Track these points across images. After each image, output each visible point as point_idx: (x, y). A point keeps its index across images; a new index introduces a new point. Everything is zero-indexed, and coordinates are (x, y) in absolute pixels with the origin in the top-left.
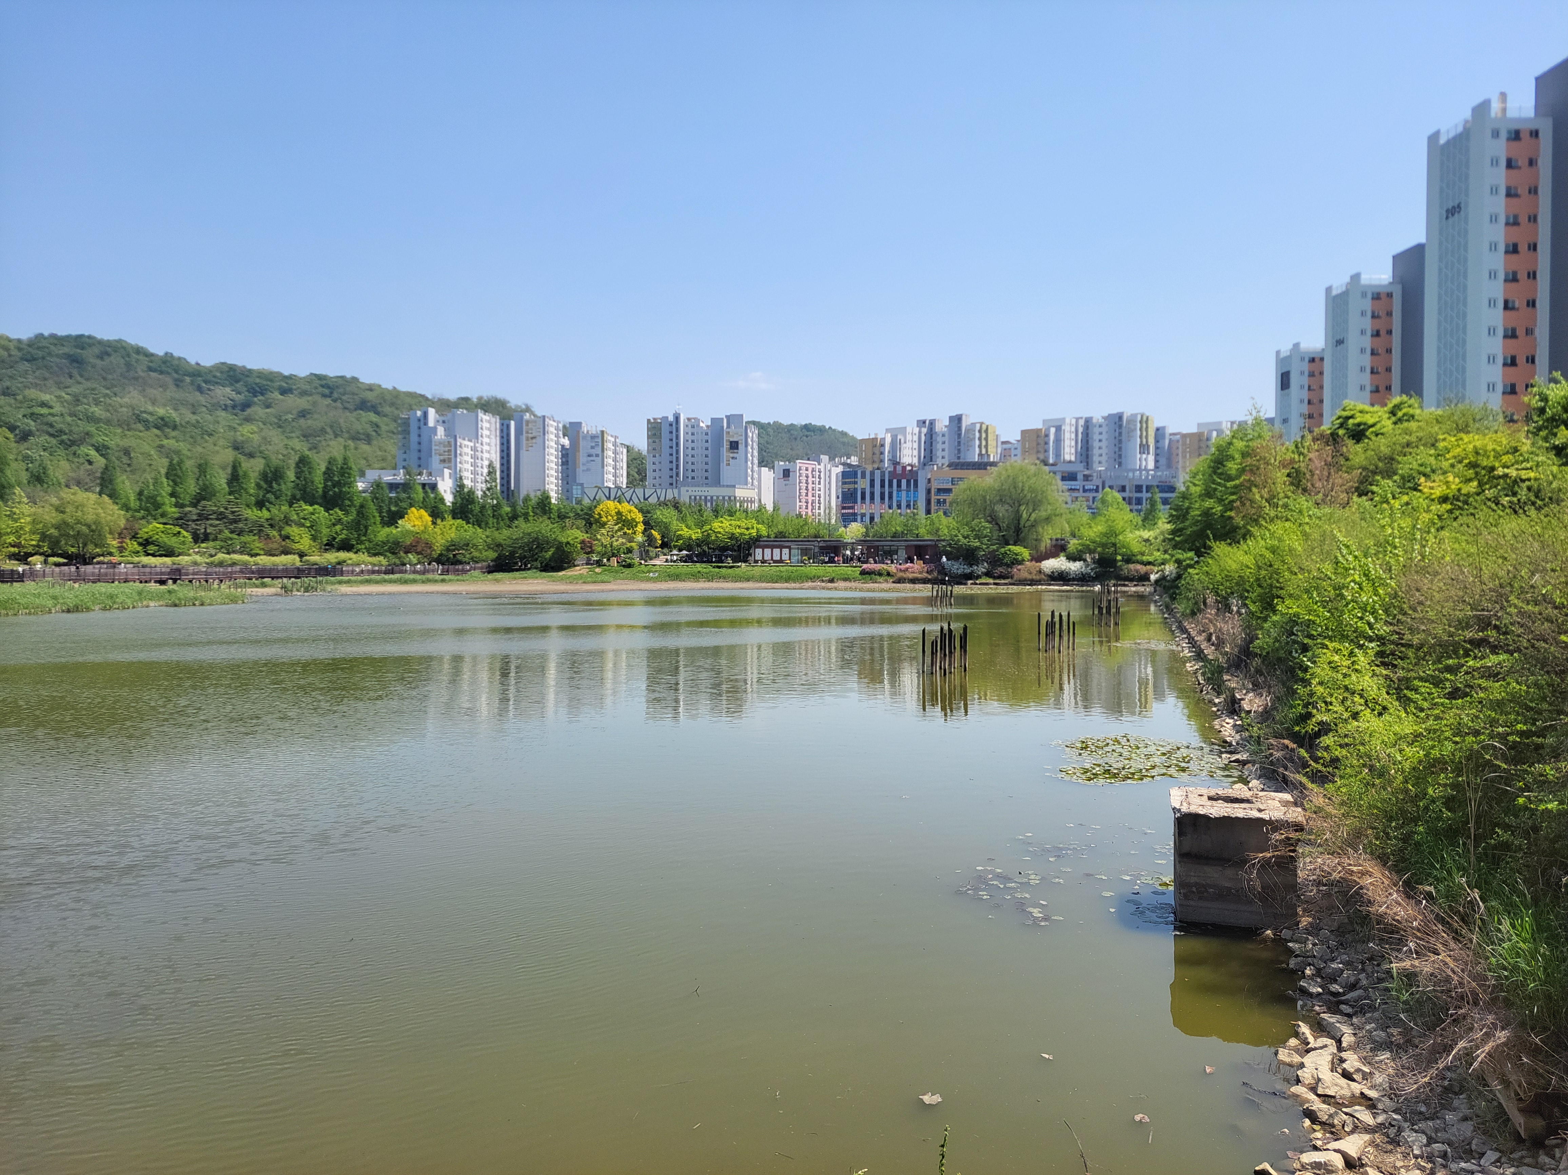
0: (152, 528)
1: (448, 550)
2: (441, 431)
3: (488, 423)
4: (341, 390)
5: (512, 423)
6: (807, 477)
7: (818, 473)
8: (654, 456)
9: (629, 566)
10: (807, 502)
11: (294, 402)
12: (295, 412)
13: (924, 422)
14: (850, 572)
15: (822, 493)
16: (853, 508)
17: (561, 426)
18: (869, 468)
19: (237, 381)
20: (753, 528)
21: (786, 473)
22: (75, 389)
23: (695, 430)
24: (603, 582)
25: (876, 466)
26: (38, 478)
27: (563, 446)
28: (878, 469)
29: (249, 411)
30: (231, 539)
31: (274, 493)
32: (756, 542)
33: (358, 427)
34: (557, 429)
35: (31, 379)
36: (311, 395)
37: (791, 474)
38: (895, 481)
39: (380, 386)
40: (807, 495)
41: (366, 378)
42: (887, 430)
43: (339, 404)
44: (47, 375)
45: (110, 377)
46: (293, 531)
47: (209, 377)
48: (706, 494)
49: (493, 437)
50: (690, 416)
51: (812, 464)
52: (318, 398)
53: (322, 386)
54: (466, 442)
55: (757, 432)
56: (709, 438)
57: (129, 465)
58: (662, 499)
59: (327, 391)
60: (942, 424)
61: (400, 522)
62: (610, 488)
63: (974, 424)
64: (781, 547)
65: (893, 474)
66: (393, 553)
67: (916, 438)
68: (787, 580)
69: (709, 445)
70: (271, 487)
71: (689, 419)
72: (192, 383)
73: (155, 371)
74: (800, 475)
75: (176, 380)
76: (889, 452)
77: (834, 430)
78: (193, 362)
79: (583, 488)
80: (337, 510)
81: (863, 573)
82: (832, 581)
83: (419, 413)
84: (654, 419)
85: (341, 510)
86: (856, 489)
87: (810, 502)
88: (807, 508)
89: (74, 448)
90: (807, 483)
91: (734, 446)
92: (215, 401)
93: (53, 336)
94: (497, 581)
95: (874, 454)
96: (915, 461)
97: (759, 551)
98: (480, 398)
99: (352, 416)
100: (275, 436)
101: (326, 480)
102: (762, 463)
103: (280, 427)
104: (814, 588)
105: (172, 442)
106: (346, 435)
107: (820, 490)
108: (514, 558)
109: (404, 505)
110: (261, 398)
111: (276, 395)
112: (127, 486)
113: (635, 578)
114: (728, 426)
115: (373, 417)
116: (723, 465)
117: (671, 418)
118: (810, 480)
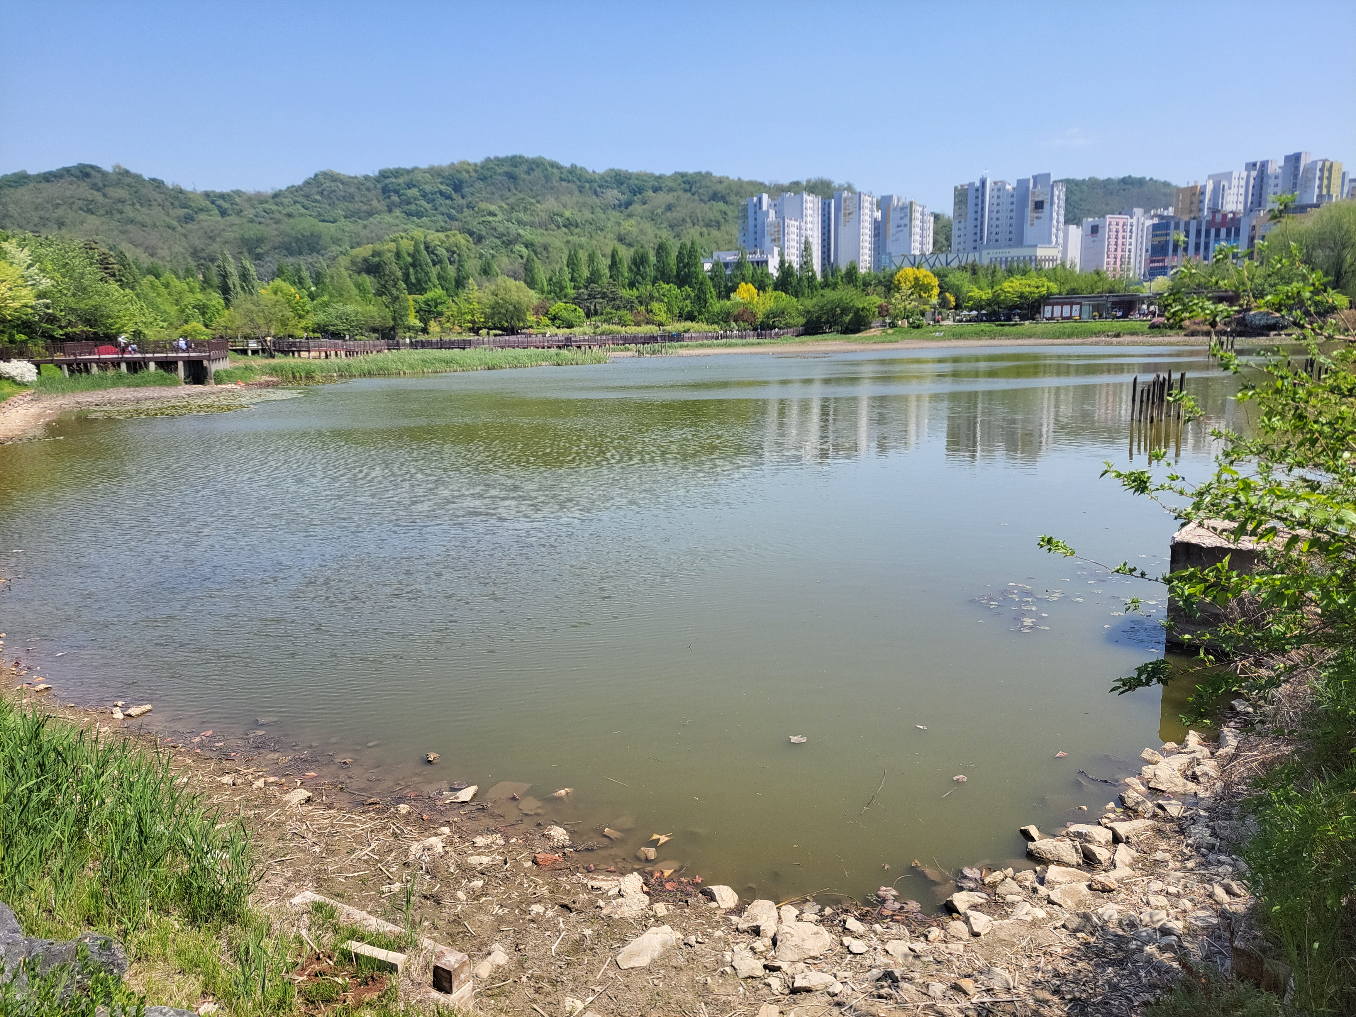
0: (558, 307)
1: (768, 317)
2: (772, 214)
3: (812, 203)
4: (698, 185)
5: (833, 201)
6: (1117, 232)
7: (1129, 228)
8: (960, 222)
9: (918, 327)
10: (1115, 258)
11: (663, 198)
12: (663, 206)
13: (1254, 165)
14: (1138, 327)
15: (1133, 247)
16: (1163, 261)
17: (875, 200)
18: (1186, 218)
19: (622, 184)
20: (1043, 286)
21: (1095, 230)
22: (511, 200)
23: (1001, 193)
24: (891, 342)
25: (1192, 216)
26: (486, 271)
27: (875, 220)
28: (1194, 218)
29: (630, 208)
30: (611, 313)
31: (641, 275)
32: (1046, 300)
33: (711, 215)
34: (871, 203)
35: (484, 194)
36: (676, 191)
37: (1100, 230)
38: (1213, 231)
39: (728, 178)
40: (1116, 250)
41: (717, 173)
42: (1210, 177)
43: (696, 197)
44: (494, 190)
45: (535, 188)
46: (655, 306)
47: (602, 183)
48: (1007, 255)
49: (815, 215)
50: (996, 180)
51: (1122, 219)
52: (680, 193)
53: (684, 182)
54: (793, 222)
55: (1064, 189)
56: (1014, 199)
57: (548, 258)
58: (963, 264)
59: (687, 187)
60: (1276, 165)
61: (732, 295)
62: (915, 256)
63: (1315, 162)
64: (1071, 304)
65: (1211, 223)
66: (726, 322)
67: (1243, 183)
68: (1070, 336)
69: (1014, 207)
70: (639, 270)
71: (995, 183)
72: (590, 188)
73: (565, 180)
74: (1110, 230)
75: (580, 187)
76: (1210, 200)
77: (1156, 181)
78: (591, 171)
79: (890, 258)
80: (687, 287)
81: (1153, 327)
82: (1117, 335)
83: (755, 199)
84: (962, 186)
85: (690, 287)
86: (1167, 242)
87: (1119, 257)
88: (1115, 263)
89: (511, 246)
90: (1117, 238)
91: (1039, 205)
92: (606, 202)
93: (497, 159)
94: (802, 343)
95: (1192, 203)
96: (1241, 207)
97: (1048, 309)
98: (808, 181)
99: (705, 207)
100: (649, 228)
101: (678, 263)
102: (1068, 221)
103: (653, 220)
104: (1097, 344)
105: (575, 237)
106: (701, 223)
107: (1130, 244)
108: (821, 323)
109: (737, 280)
110: (639, 196)
111: (650, 193)
112: (542, 273)
113: (922, 338)
114: (1035, 186)
115: (721, 205)
116: (1027, 227)
117: (978, 184)
118: (1120, 235)
